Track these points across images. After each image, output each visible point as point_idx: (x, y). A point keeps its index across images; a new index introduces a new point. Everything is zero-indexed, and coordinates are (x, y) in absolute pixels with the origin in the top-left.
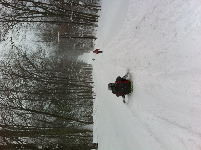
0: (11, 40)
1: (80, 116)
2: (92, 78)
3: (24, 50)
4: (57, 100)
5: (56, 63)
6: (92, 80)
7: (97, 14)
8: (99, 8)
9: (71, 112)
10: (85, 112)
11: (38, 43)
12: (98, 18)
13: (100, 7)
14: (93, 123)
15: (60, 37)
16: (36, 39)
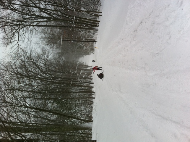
0: (18, 43)
1: (80, 114)
2: (92, 79)
3: (29, 52)
4: (59, 99)
5: (58, 64)
6: (92, 80)
7: (98, 20)
8: (100, 14)
9: (71, 111)
10: (85, 111)
11: (42, 45)
12: (99, 23)
13: (101, 12)
14: (92, 121)
15: (63, 40)
16: (41, 41)
